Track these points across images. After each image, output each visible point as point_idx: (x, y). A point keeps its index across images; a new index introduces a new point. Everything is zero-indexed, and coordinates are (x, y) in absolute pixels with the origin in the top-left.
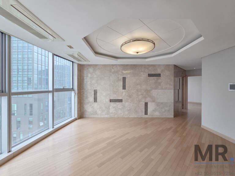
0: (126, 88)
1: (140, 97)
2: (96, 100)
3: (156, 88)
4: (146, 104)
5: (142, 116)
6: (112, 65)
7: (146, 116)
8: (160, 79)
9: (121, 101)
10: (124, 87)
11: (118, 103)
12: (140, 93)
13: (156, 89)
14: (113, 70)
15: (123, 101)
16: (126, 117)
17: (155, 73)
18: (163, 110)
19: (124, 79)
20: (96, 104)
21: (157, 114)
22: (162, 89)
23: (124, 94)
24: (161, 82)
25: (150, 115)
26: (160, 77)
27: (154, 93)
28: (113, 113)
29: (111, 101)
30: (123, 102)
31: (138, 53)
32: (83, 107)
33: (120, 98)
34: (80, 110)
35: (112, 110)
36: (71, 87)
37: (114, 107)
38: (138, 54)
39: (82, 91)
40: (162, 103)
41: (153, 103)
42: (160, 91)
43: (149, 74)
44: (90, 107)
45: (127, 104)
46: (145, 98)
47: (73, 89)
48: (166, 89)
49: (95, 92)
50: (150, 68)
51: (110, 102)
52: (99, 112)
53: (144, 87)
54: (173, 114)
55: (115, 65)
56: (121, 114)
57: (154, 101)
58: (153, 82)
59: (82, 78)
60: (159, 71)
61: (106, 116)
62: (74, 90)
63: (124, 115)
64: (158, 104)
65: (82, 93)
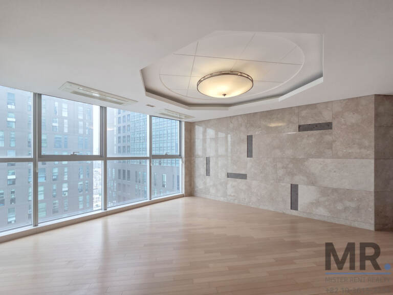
0: (253, 154)
1: (281, 172)
2: (209, 173)
3: (320, 155)
4: (294, 189)
5: (284, 211)
6: (230, 117)
7: (294, 212)
8: (330, 134)
9: (244, 177)
10: (250, 154)
11: (240, 180)
12: (279, 165)
13: (319, 157)
14: (231, 126)
15: (248, 177)
16: (252, 206)
17: (317, 123)
18: (340, 207)
19: (250, 139)
20: (208, 179)
21: (321, 213)
22: (335, 156)
23: (249, 165)
24: (334, 141)
25: (304, 212)
26: (331, 128)
27: (315, 165)
28: (232, 196)
29: (229, 175)
30: (248, 179)
31: (225, 95)
32: (194, 182)
33: (243, 172)
34: (190, 185)
35: (230, 191)
36: (179, 154)
37: (234, 187)
38: (226, 97)
39: (192, 158)
40: (335, 190)
41: (312, 188)
42: (329, 161)
43: (299, 126)
44: (201, 183)
45: (255, 183)
46: (292, 174)
47: (180, 156)
48: (348, 156)
49: (208, 160)
50: (304, 113)
51: (228, 177)
52: (213, 191)
53: (289, 152)
54: (373, 222)
55: (234, 116)
56: (245, 199)
57: (313, 184)
58: (311, 142)
59: (192, 141)
60: (326, 117)
61: (222, 199)
62: (181, 158)
63: (249, 202)
64: (324, 191)
65: (192, 162)
